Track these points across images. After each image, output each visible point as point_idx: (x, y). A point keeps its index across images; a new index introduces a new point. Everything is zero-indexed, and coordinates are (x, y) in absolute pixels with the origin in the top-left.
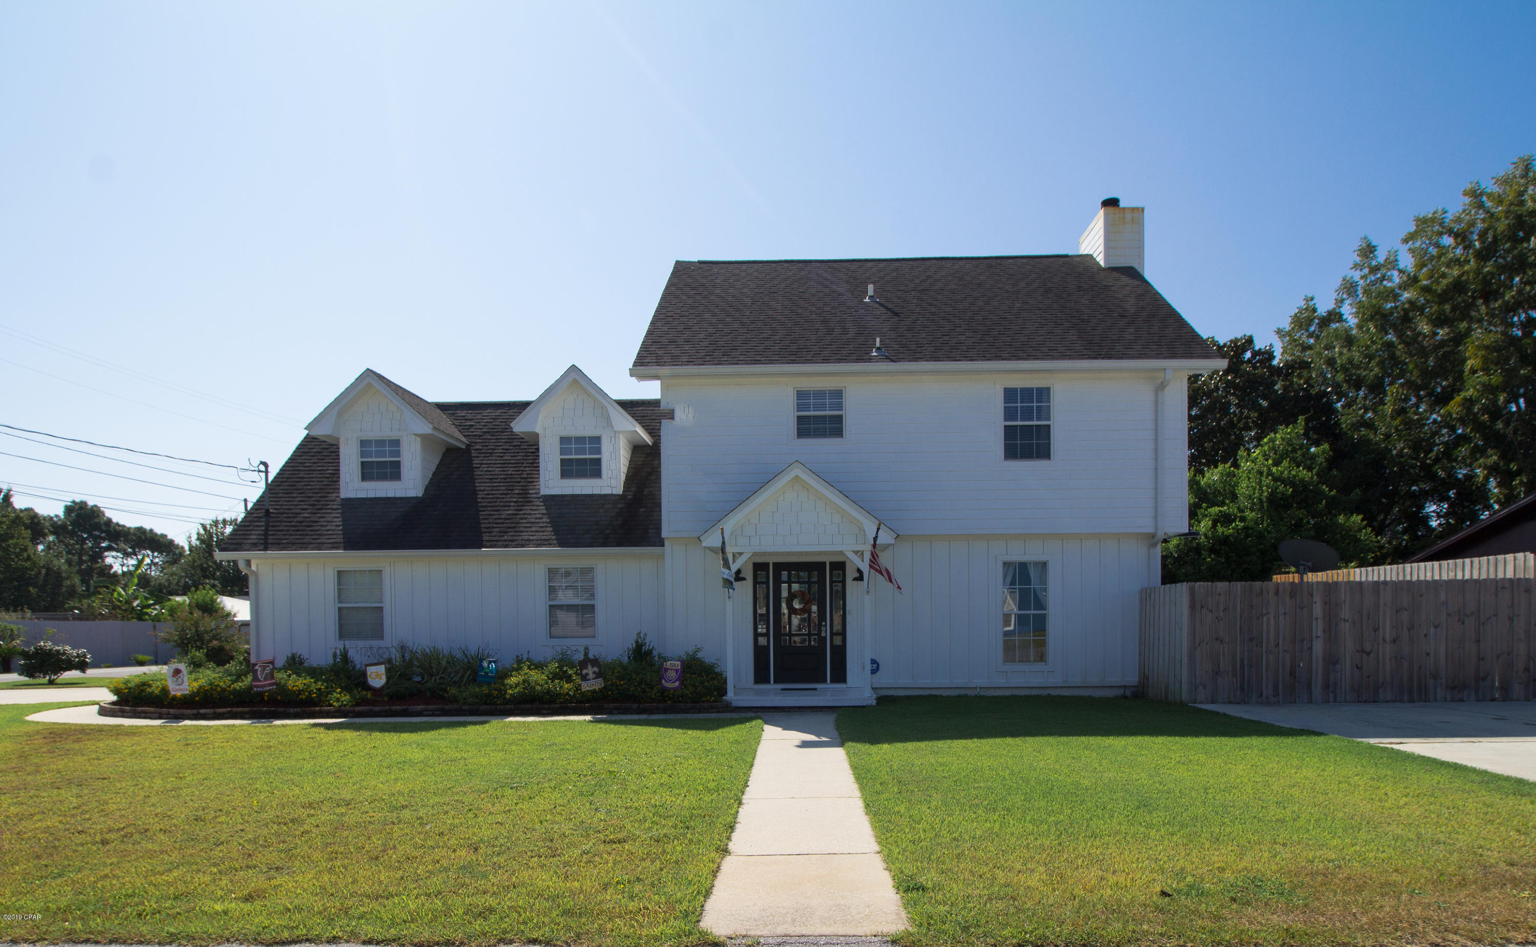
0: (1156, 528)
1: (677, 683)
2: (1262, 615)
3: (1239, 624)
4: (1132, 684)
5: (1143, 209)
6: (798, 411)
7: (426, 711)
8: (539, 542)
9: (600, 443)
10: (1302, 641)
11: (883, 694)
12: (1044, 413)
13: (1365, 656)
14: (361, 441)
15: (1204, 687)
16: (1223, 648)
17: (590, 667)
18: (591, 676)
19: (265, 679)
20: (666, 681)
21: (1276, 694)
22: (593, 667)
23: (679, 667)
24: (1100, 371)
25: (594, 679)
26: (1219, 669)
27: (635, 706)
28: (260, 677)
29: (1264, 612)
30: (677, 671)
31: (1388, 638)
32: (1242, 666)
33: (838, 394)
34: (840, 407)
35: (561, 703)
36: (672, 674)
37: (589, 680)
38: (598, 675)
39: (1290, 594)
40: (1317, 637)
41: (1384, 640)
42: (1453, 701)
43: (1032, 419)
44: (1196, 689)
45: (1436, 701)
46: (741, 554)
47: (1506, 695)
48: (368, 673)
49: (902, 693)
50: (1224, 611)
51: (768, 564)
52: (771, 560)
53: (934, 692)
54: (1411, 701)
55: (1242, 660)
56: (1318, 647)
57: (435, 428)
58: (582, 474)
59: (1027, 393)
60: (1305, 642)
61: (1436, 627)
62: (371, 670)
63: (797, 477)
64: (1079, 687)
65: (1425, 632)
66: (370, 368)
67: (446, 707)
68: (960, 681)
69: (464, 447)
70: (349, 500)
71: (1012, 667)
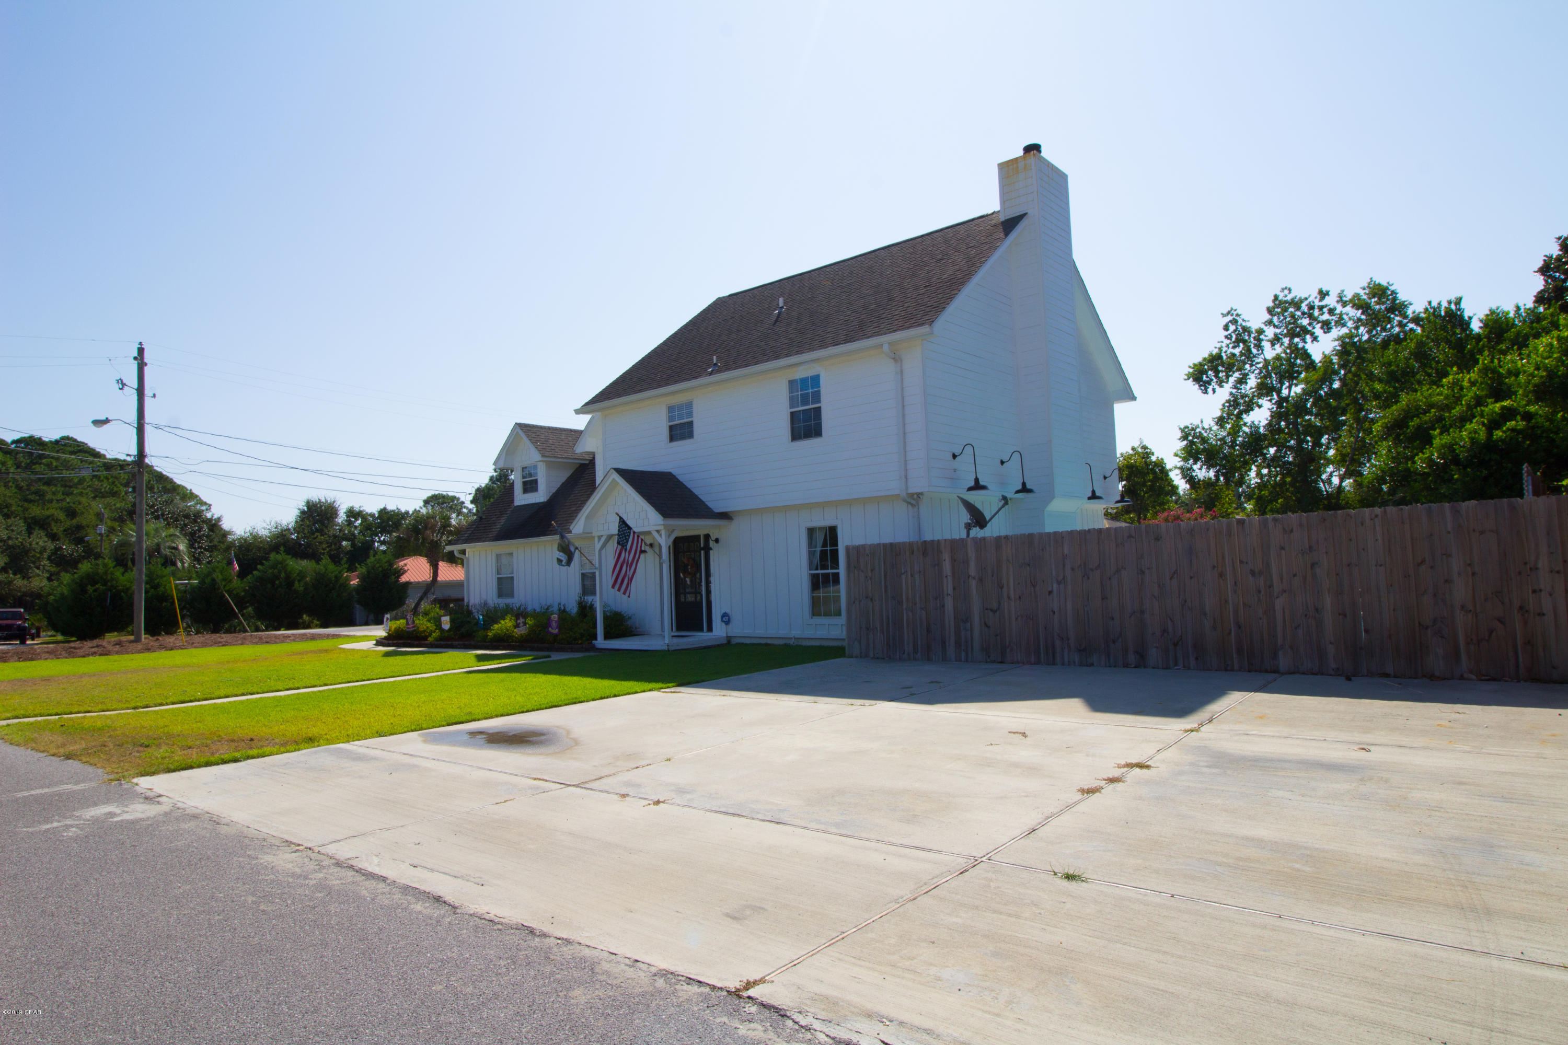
0: (901, 489)
2: (902, 573)
3: (883, 585)
6: (669, 423)
7: (459, 645)
10: (936, 599)
11: (737, 642)
12: (817, 397)
13: (991, 613)
14: (521, 469)
15: (859, 642)
16: (872, 606)
26: (870, 626)
28: (409, 622)
29: (903, 571)
31: (1012, 596)
32: (888, 624)
33: (691, 405)
34: (691, 415)
35: (510, 642)
36: (554, 624)
40: (948, 595)
41: (1009, 598)
42: (1081, 665)
43: (809, 404)
44: (853, 644)
45: (1063, 664)
46: (601, 536)
47: (1141, 662)
49: (748, 641)
50: (872, 570)
53: (769, 641)
54: (1038, 662)
55: (887, 618)
56: (949, 603)
59: (804, 383)
60: (938, 600)
61: (1059, 583)
63: (614, 479)
65: (1050, 589)
66: (518, 422)
67: (466, 643)
68: (783, 632)
69: (587, 462)
70: (518, 506)
71: (818, 620)
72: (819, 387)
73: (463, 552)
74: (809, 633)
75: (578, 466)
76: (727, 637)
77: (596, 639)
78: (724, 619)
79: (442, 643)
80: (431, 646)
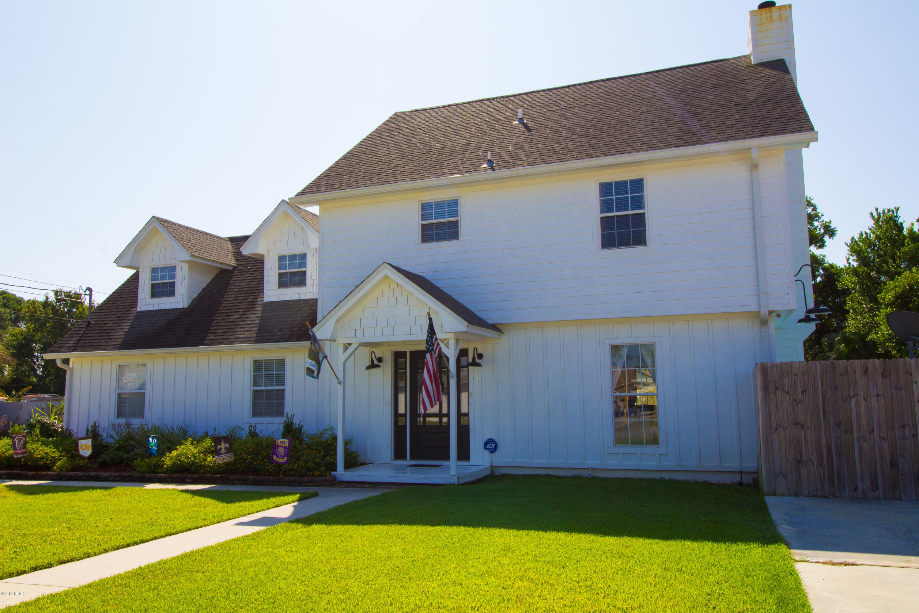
0: (759, 306)
1: (285, 459)
2: (850, 397)
3: (821, 408)
4: (749, 470)
5: (790, 6)
6: (422, 220)
7: (111, 477)
8: (244, 340)
9: (305, 259)
10: (904, 427)
11: (504, 472)
12: (639, 202)
14: (153, 269)
15: (785, 477)
16: (805, 434)
17: (223, 443)
18: (223, 451)
19: (20, 449)
20: (277, 457)
21: (875, 488)
22: (225, 443)
23: (287, 445)
24: (689, 157)
25: (225, 453)
26: (801, 457)
27: (252, 477)
28: (17, 447)
29: (852, 394)
30: (285, 448)
32: (830, 454)
33: (454, 204)
34: (456, 214)
35: (202, 473)
36: (281, 451)
37: (222, 454)
38: (229, 450)
39: (882, 373)
43: (627, 209)
44: (776, 479)
46: (350, 344)
48: (80, 445)
49: (520, 472)
50: (803, 392)
51: (405, 353)
52: (408, 349)
53: (550, 472)
55: (829, 448)
57: (192, 256)
58: (293, 284)
59: (621, 186)
60: (907, 428)
62: (82, 443)
63: (386, 277)
64: (696, 471)
66: (156, 215)
67: (124, 474)
68: (572, 462)
69: (231, 268)
70: (142, 312)
71: (621, 449)
72: (642, 191)
73: (66, 361)
74: (613, 463)
75: (218, 272)
76: (492, 467)
77: (336, 470)
78: (488, 446)
79: (80, 474)
80: (59, 477)
